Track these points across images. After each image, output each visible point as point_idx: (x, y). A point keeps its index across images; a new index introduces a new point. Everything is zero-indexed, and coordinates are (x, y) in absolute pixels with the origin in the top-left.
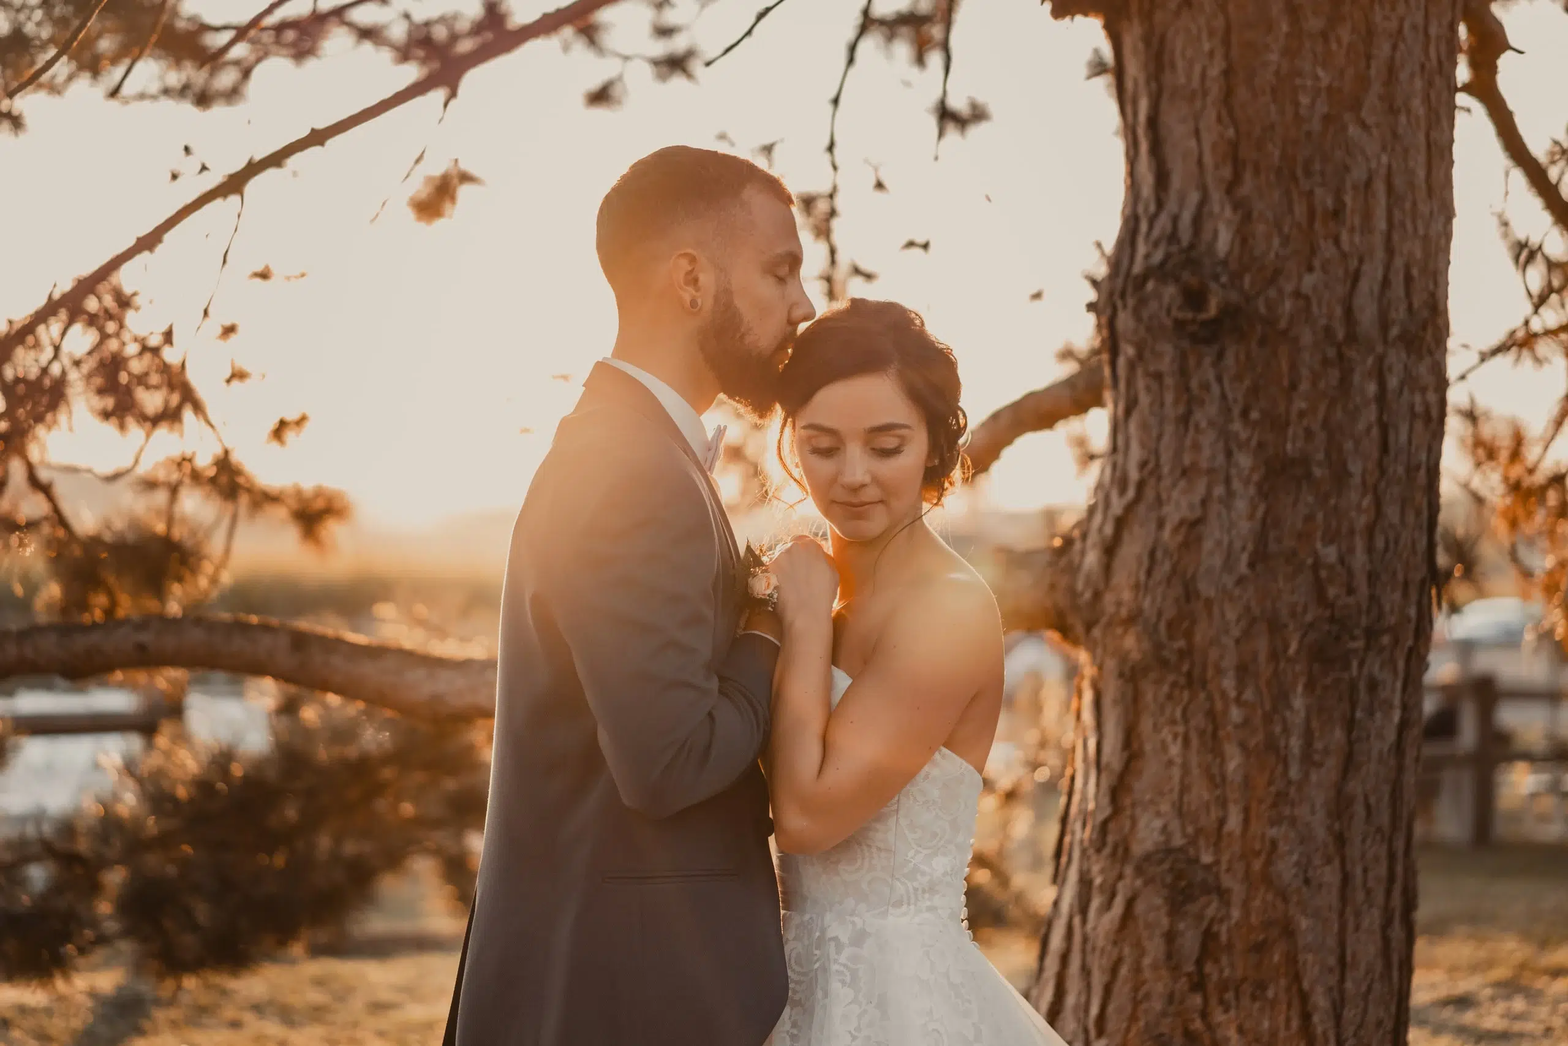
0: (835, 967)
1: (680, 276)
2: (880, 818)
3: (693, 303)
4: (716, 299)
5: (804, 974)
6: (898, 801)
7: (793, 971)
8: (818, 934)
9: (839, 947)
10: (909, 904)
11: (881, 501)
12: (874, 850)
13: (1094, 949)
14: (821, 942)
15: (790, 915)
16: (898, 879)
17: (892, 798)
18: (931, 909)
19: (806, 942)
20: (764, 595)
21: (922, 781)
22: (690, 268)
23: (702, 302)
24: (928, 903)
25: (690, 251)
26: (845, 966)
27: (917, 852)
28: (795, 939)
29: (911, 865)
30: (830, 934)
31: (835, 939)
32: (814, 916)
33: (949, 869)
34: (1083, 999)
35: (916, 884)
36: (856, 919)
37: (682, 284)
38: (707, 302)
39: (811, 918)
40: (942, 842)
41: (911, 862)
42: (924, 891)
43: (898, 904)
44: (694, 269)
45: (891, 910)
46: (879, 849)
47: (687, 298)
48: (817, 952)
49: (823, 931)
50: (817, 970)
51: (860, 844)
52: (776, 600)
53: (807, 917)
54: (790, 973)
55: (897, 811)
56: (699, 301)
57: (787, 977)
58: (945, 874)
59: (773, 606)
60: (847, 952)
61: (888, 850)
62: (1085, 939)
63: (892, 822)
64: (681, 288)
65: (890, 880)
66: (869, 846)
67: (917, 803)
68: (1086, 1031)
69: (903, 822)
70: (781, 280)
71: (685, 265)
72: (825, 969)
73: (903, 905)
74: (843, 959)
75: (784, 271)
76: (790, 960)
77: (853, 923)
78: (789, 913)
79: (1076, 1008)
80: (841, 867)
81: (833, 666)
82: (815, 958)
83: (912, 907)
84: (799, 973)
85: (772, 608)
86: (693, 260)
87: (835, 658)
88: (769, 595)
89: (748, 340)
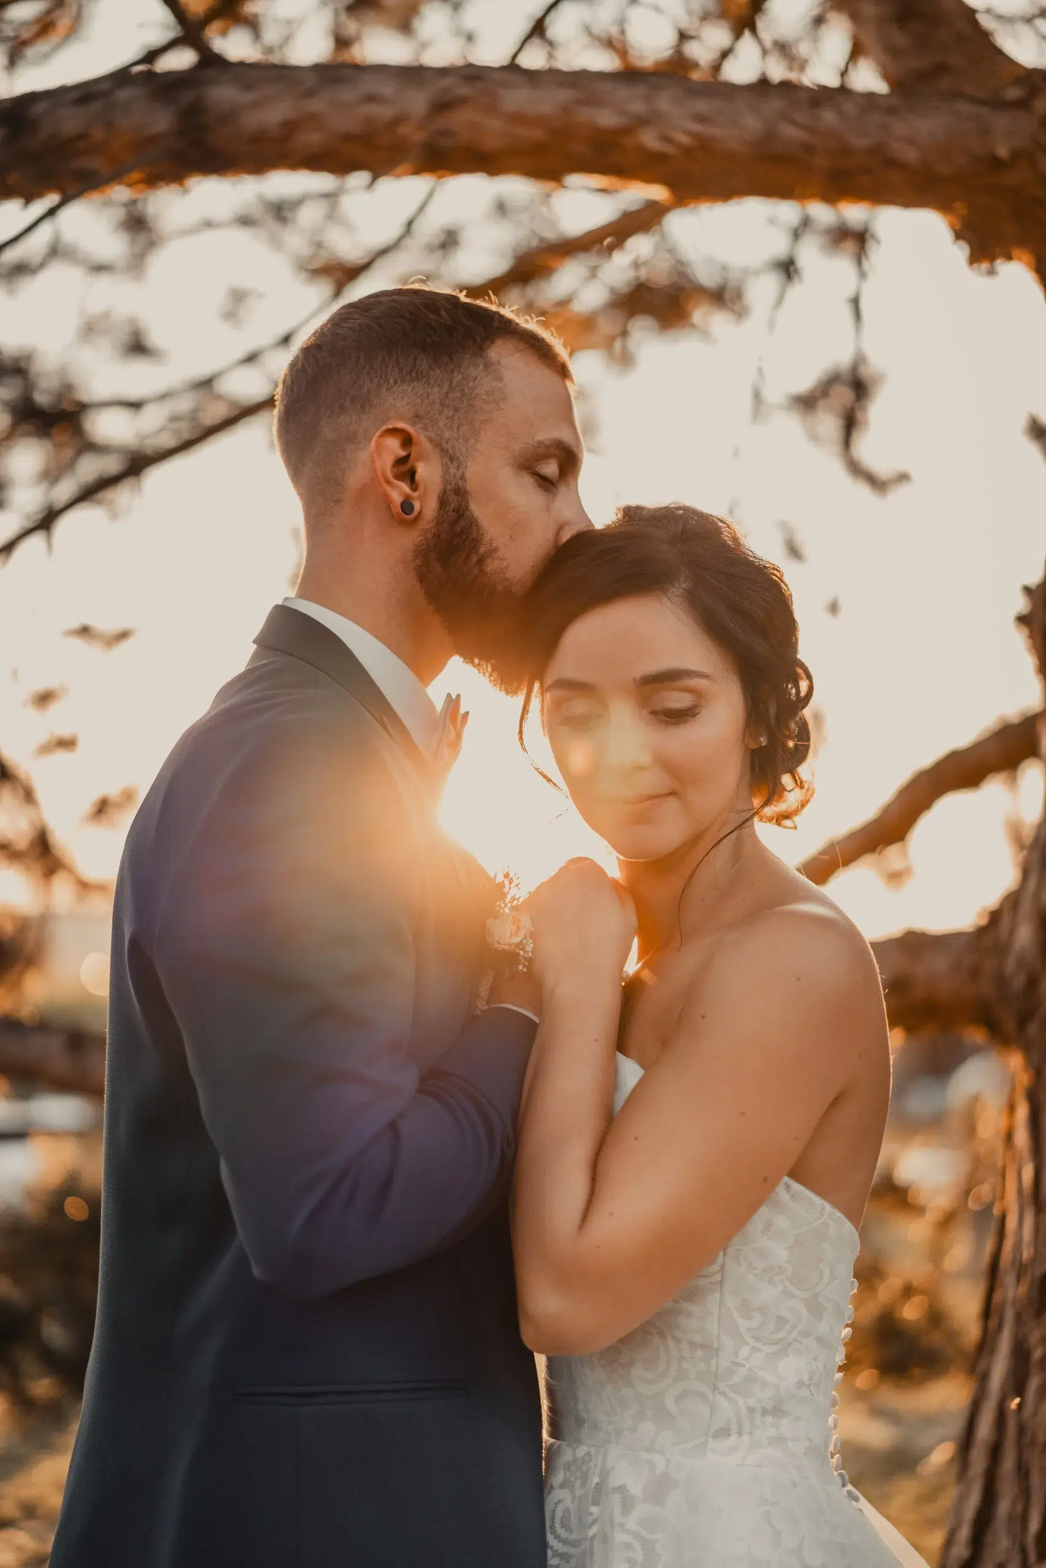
0: (620, 1537)
1: (386, 462)
2: (693, 1295)
3: (407, 506)
4: (443, 503)
5: (574, 1544)
6: (723, 1267)
7: (557, 1537)
8: (596, 1480)
9: (628, 1505)
10: (740, 1433)
11: (673, 793)
12: (684, 1346)
13: (1033, 1443)
14: (599, 1495)
15: (560, 1447)
16: (723, 1394)
17: (711, 1261)
18: (778, 1441)
19: (579, 1492)
20: (511, 945)
21: (760, 1235)
22: (403, 453)
23: (421, 506)
24: (772, 1432)
25: (400, 425)
26: (636, 1535)
27: (754, 1349)
28: (562, 1487)
29: (743, 1371)
30: (614, 1481)
31: (621, 1489)
32: (593, 1450)
33: (806, 1378)
34: (1019, 1508)
35: (752, 1402)
36: (657, 1458)
37: (390, 476)
38: (428, 507)
39: (588, 1454)
40: (795, 1334)
41: (743, 1366)
42: (765, 1412)
43: (723, 1433)
44: (409, 456)
45: (712, 1443)
46: (693, 1345)
47: (397, 498)
48: (594, 1510)
49: (605, 1474)
50: (592, 1538)
51: (662, 1335)
52: (530, 954)
53: (581, 1451)
54: (550, 1539)
55: (721, 1283)
56: (417, 505)
57: (544, 1545)
58: (801, 1384)
59: (526, 963)
60: (641, 1510)
61: (704, 1346)
62: (1021, 1430)
63: (713, 1300)
64: (388, 482)
65: (710, 1395)
66: (678, 1341)
67: (754, 1272)
68: (1023, 1550)
69: (731, 1302)
70: (547, 484)
71: (393, 445)
72: (605, 1539)
73: (730, 1435)
74: (631, 1523)
75: (551, 469)
76: (553, 1518)
77: (651, 1463)
78: (559, 1442)
79: (1011, 1518)
80: (638, 1372)
81: (620, 1056)
82: (590, 1520)
83: (746, 1438)
84: (565, 1542)
85: (524, 966)
86: (407, 441)
87: (621, 1043)
88: (520, 945)
89: (491, 566)
